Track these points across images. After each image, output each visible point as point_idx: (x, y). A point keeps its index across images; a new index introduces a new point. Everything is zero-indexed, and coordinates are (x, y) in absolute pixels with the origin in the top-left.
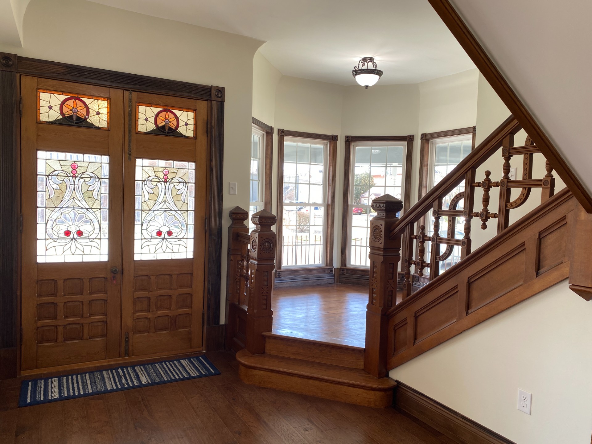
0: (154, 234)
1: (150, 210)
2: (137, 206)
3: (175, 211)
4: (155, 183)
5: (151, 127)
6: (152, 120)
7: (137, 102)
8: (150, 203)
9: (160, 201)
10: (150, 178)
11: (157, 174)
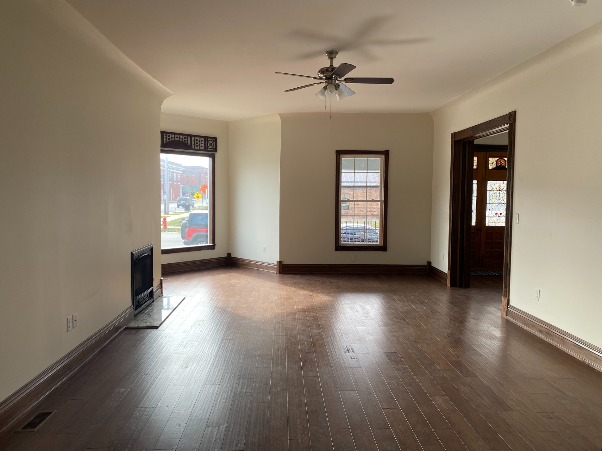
0: (494, 214)
1: (493, 203)
2: (488, 202)
3: (504, 204)
4: (495, 191)
5: (494, 166)
6: (495, 163)
7: (489, 156)
8: (493, 200)
9: (497, 199)
10: (493, 189)
11: (496, 187)
